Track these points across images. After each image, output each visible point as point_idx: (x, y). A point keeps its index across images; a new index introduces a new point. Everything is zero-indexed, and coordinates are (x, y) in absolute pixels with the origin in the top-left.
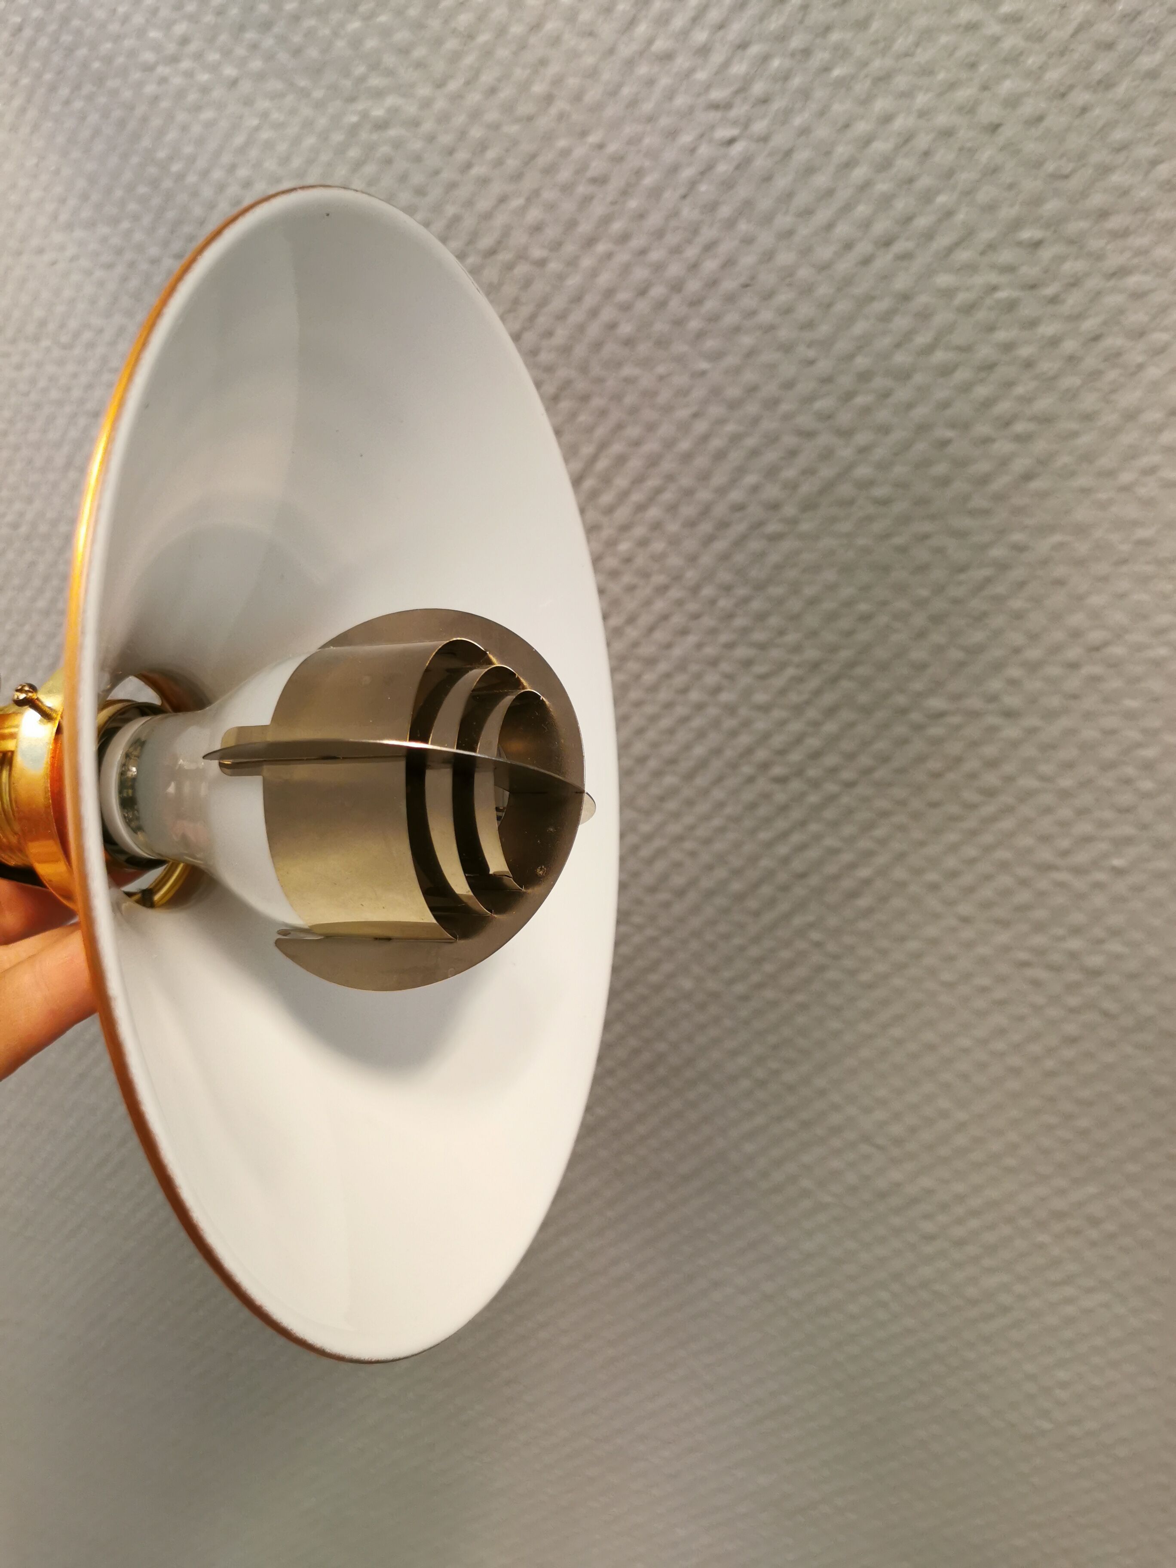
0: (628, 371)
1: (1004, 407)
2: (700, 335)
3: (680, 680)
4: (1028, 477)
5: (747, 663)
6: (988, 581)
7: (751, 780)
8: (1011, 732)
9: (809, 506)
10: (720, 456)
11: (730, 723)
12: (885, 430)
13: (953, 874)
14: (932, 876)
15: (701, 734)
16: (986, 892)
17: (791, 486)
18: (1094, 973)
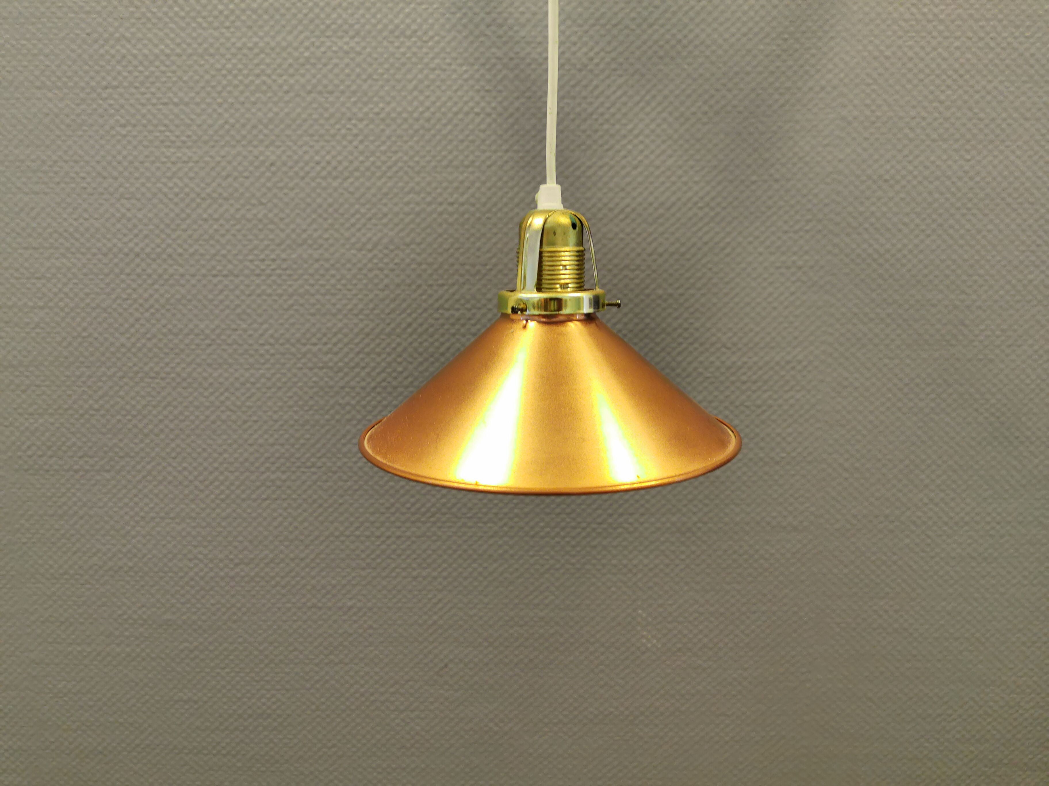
1: (777, 84)
2: (686, 57)
3: (668, 173)
5: (692, 167)
6: (771, 137)
7: (690, 209)
8: (776, 186)
9: (717, 113)
10: (689, 96)
11: (685, 188)
13: (757, 238)
14: (751, 239)
15: (674, 193)
16: (768, 243)
17: (711, 107)
18: (800, 268)
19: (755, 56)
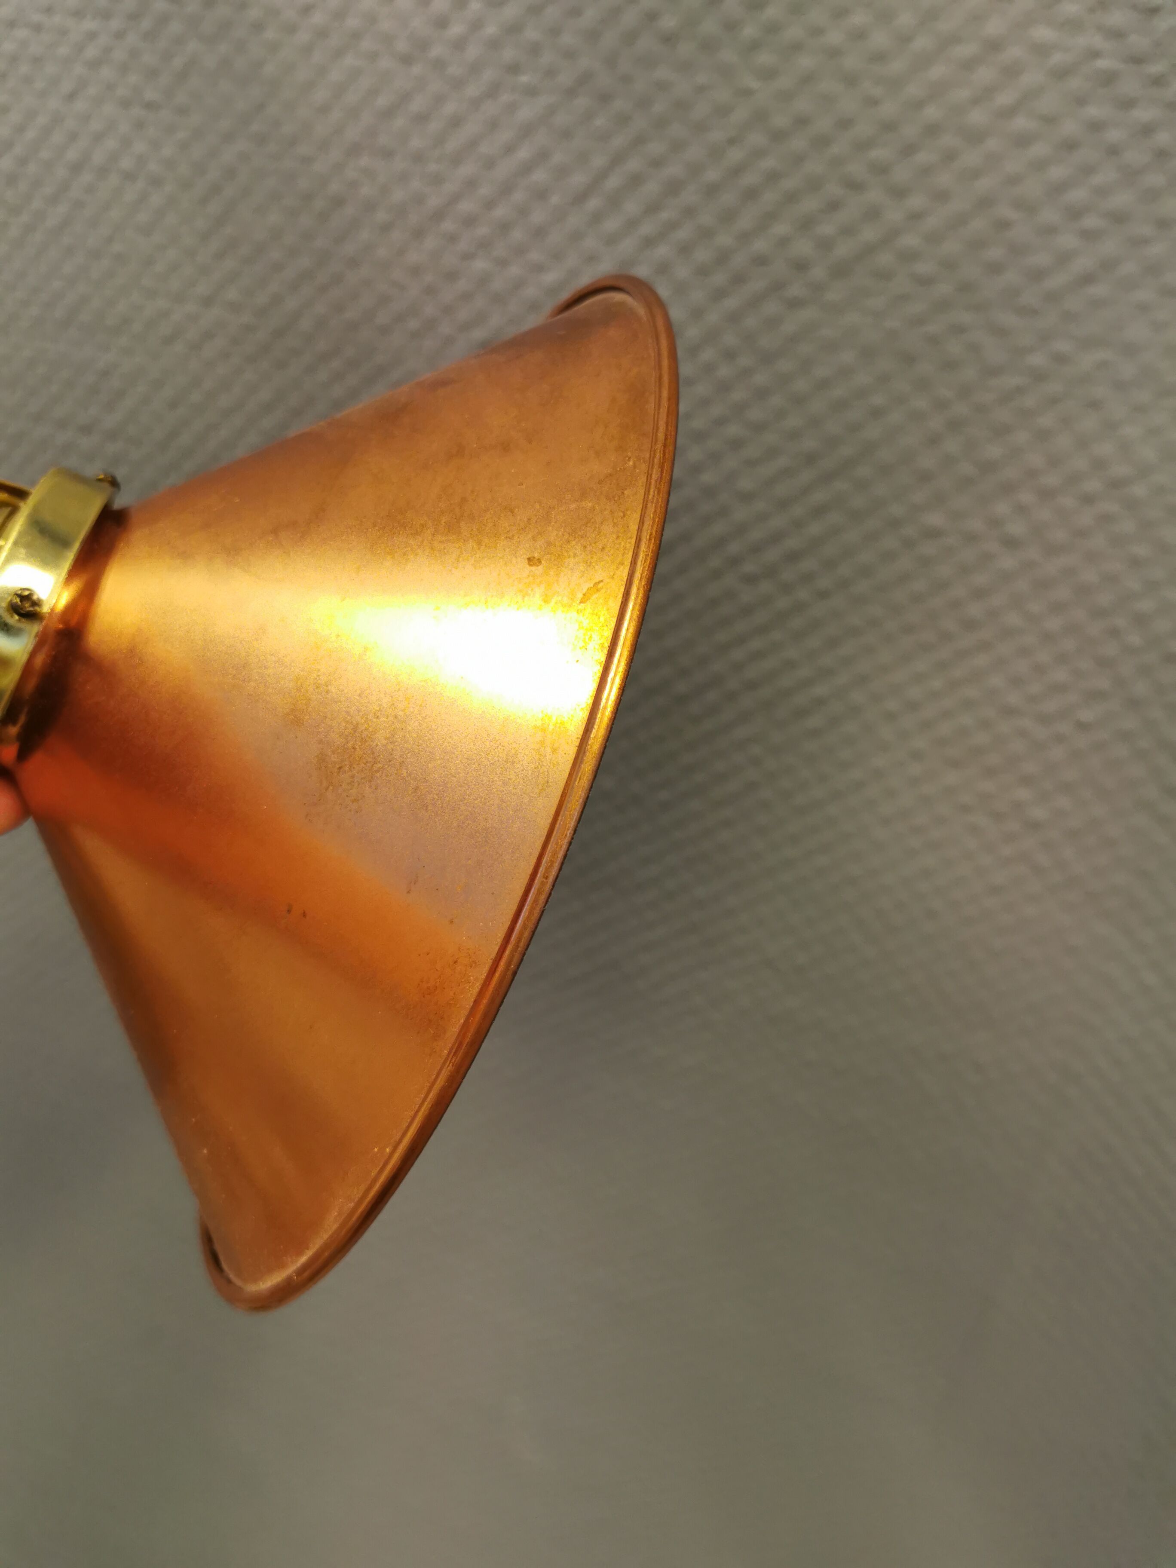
0: (662, 73)
2: (754, 46)
4: (1088, 279)
6: (1020, 390)
8: (1008, 562)
9: (841, 271)
10: (751, 194)
12: (942, 196)
16: (944, 729)
17: (825, 245)
18: (1034, 826)
19: (1012, 71)
